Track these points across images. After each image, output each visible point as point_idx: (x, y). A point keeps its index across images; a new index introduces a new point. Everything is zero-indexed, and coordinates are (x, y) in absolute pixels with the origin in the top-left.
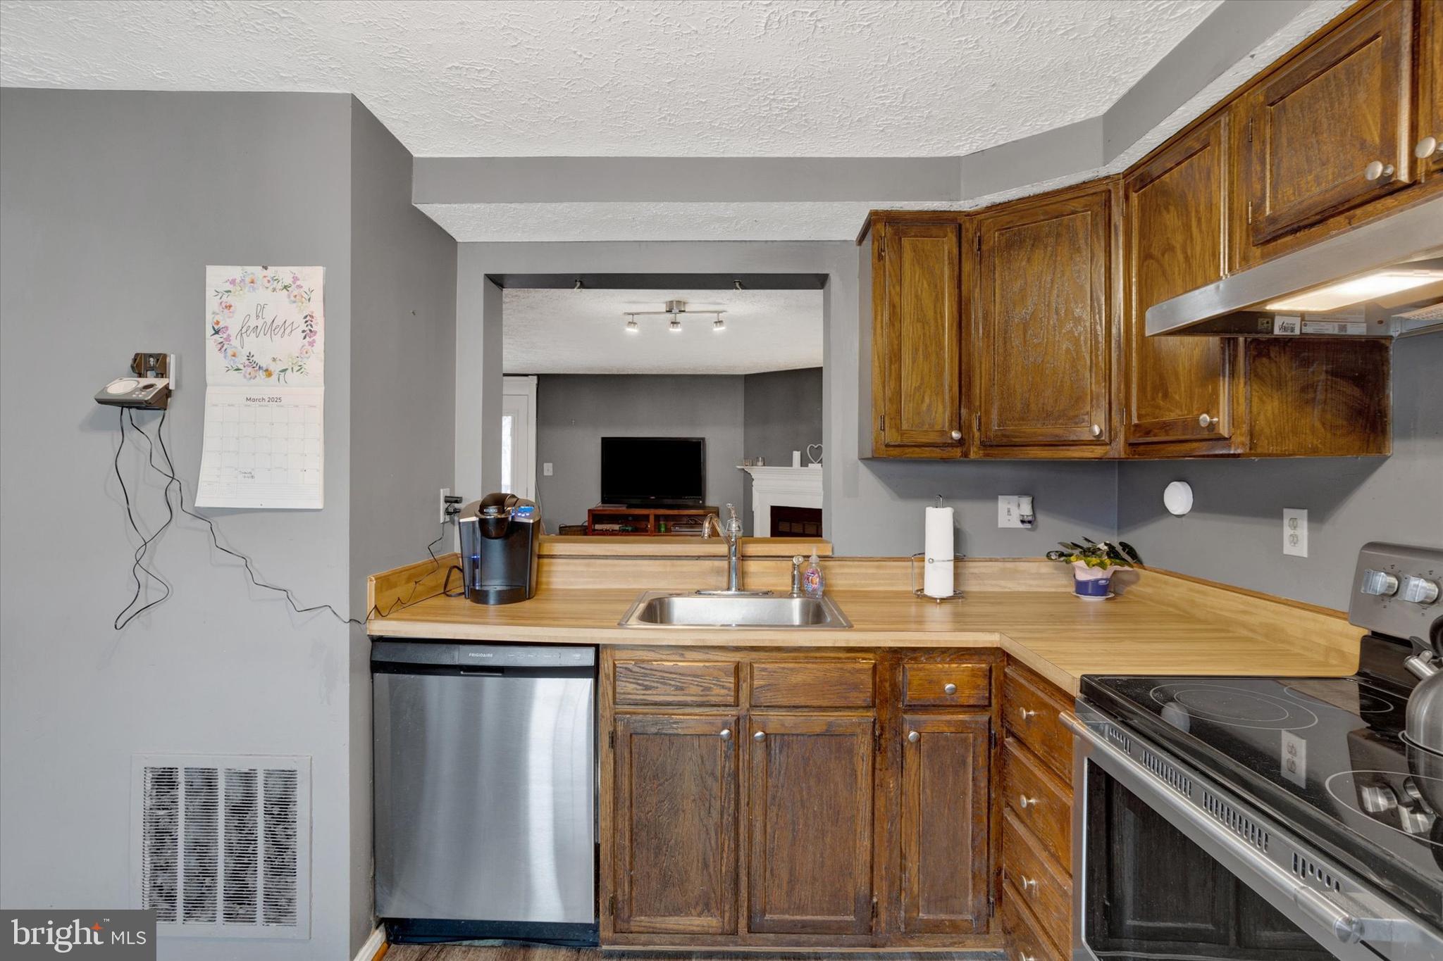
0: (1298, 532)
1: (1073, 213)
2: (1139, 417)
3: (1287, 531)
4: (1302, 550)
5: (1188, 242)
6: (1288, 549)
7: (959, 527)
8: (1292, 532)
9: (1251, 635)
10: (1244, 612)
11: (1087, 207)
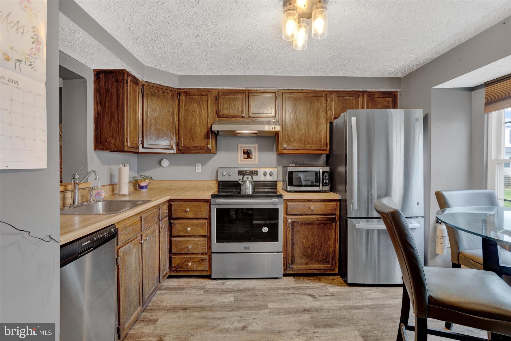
0: (199, 168)
1: (167, 93)
2: (184, 144)
3: (197, 168)
4: (200, 171)
5: (200, 112)
6: (197, 171)
7: (112, 173)
8: (198, 168)
9: (189, 189)
10: (188, 185)
11: (171, 93)
